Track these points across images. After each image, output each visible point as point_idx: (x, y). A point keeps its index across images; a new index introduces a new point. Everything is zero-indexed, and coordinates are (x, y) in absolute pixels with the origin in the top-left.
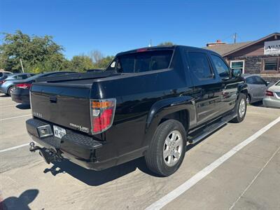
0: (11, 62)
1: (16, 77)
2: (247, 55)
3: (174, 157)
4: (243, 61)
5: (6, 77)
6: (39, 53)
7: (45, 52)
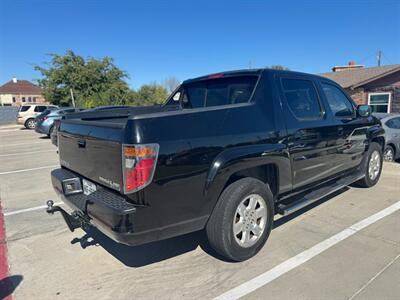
0: (59, 93)
1: (60, 112)
2: (394, 85)
3: (252, 233)
4: (390, 94)
5: (49, 112)
6: (95, 81)
7: (103, 79)
